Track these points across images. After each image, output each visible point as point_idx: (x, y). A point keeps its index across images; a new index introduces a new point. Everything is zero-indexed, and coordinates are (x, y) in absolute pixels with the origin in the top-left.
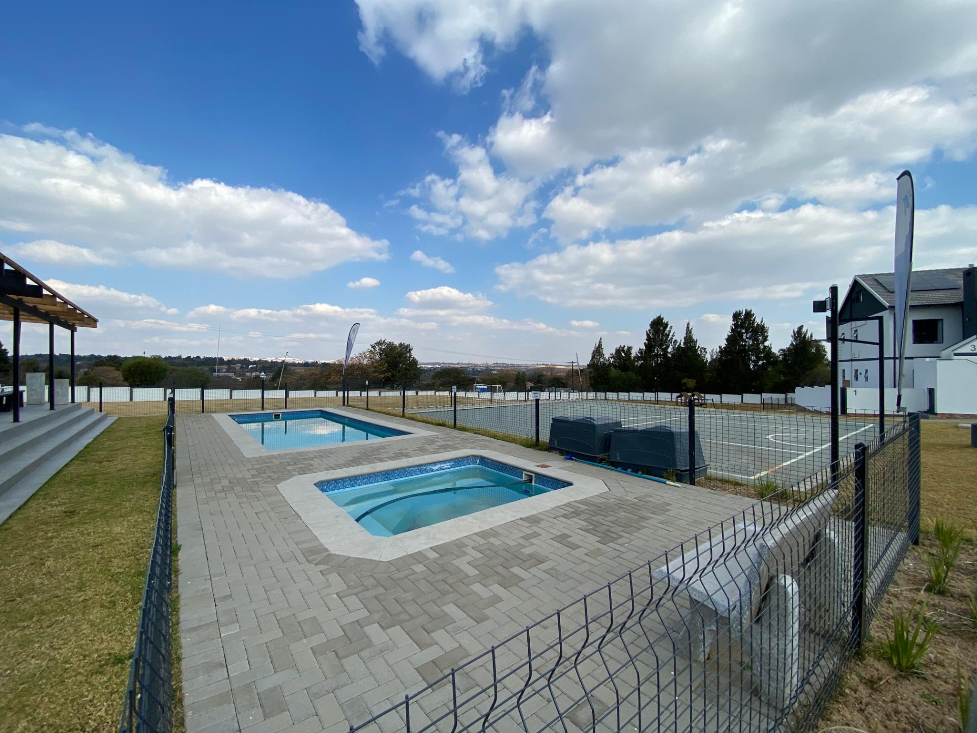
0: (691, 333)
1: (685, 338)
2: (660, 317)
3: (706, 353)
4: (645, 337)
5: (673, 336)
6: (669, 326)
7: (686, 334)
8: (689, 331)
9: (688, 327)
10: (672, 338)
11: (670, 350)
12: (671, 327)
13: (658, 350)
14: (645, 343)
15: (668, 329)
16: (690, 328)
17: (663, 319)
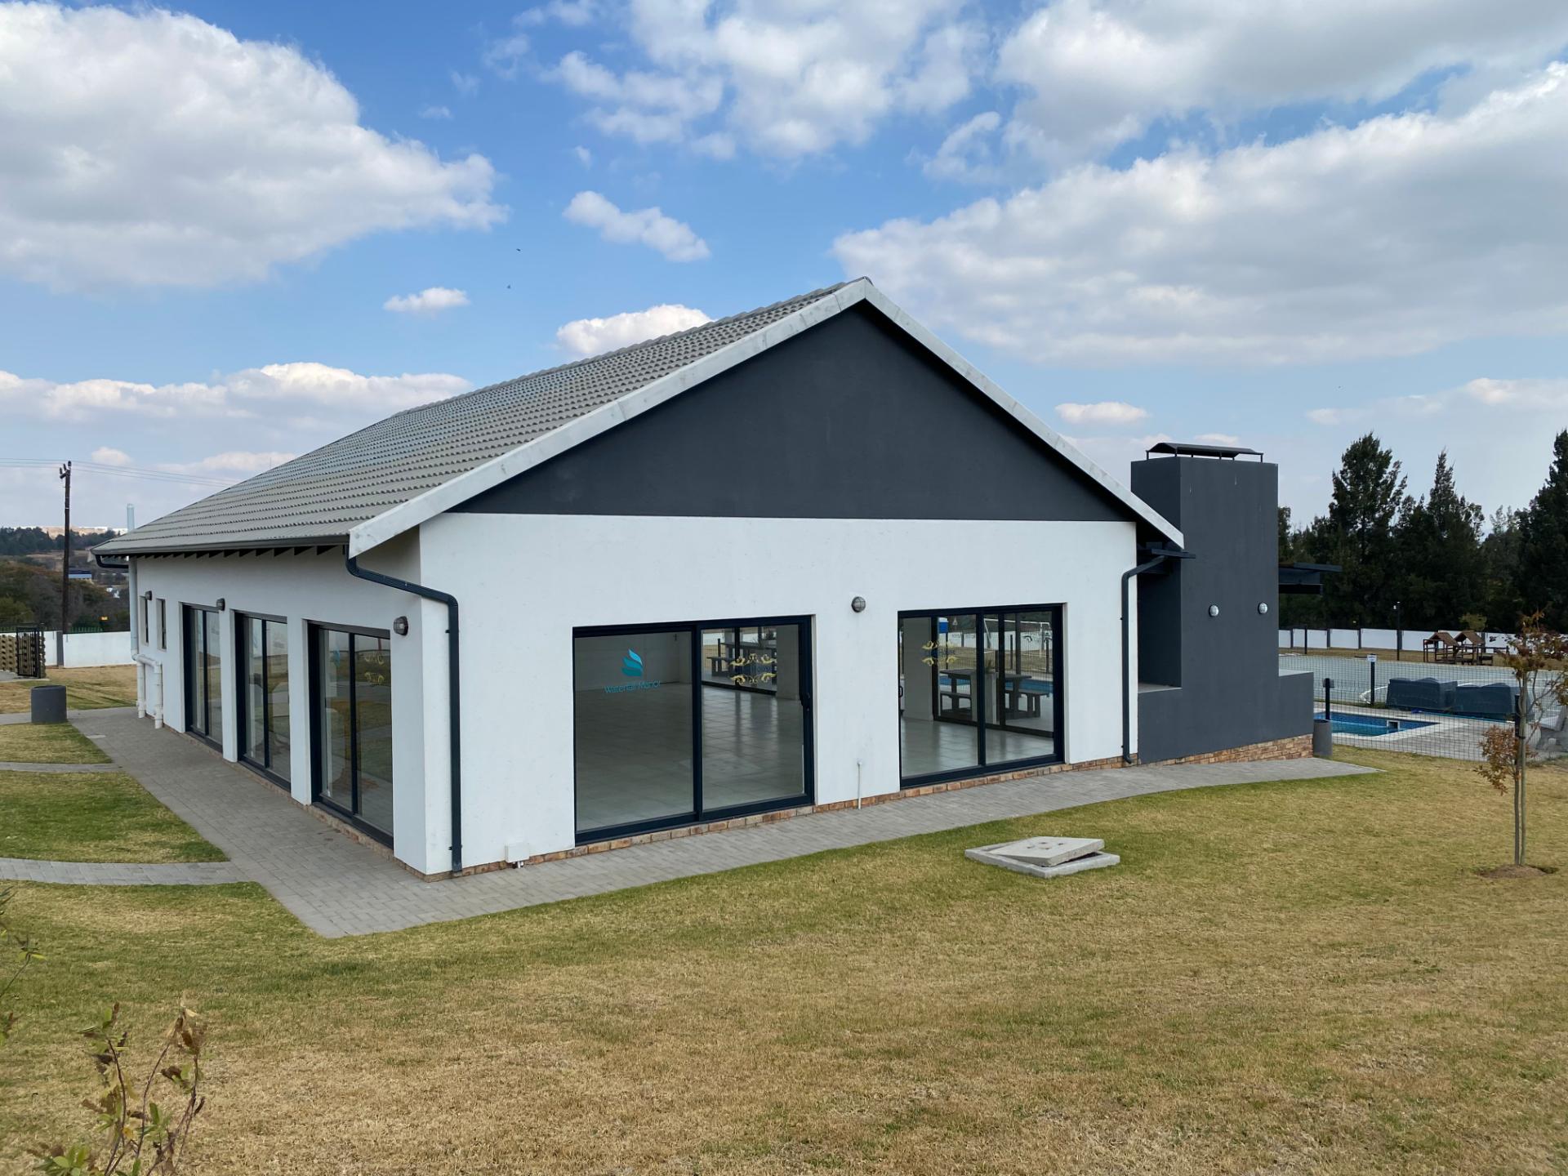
0: (1448, 480)
1: (1434, 493)
2: (1370, 437)
3: (1482, 518)
4: (1332, 489)
5: (1403, 485)
6: (1392, 461)
7: (1437, 482)
8: (1443, 476)
9: (1441, 466)
10: (1399, 493)
11: (1394, 521)
12: (1397, 465)
13: (1363, 523)
14: (1331, 506)
15: (1390, 468)
16: (1447, 465)
17: (1377, 443)
